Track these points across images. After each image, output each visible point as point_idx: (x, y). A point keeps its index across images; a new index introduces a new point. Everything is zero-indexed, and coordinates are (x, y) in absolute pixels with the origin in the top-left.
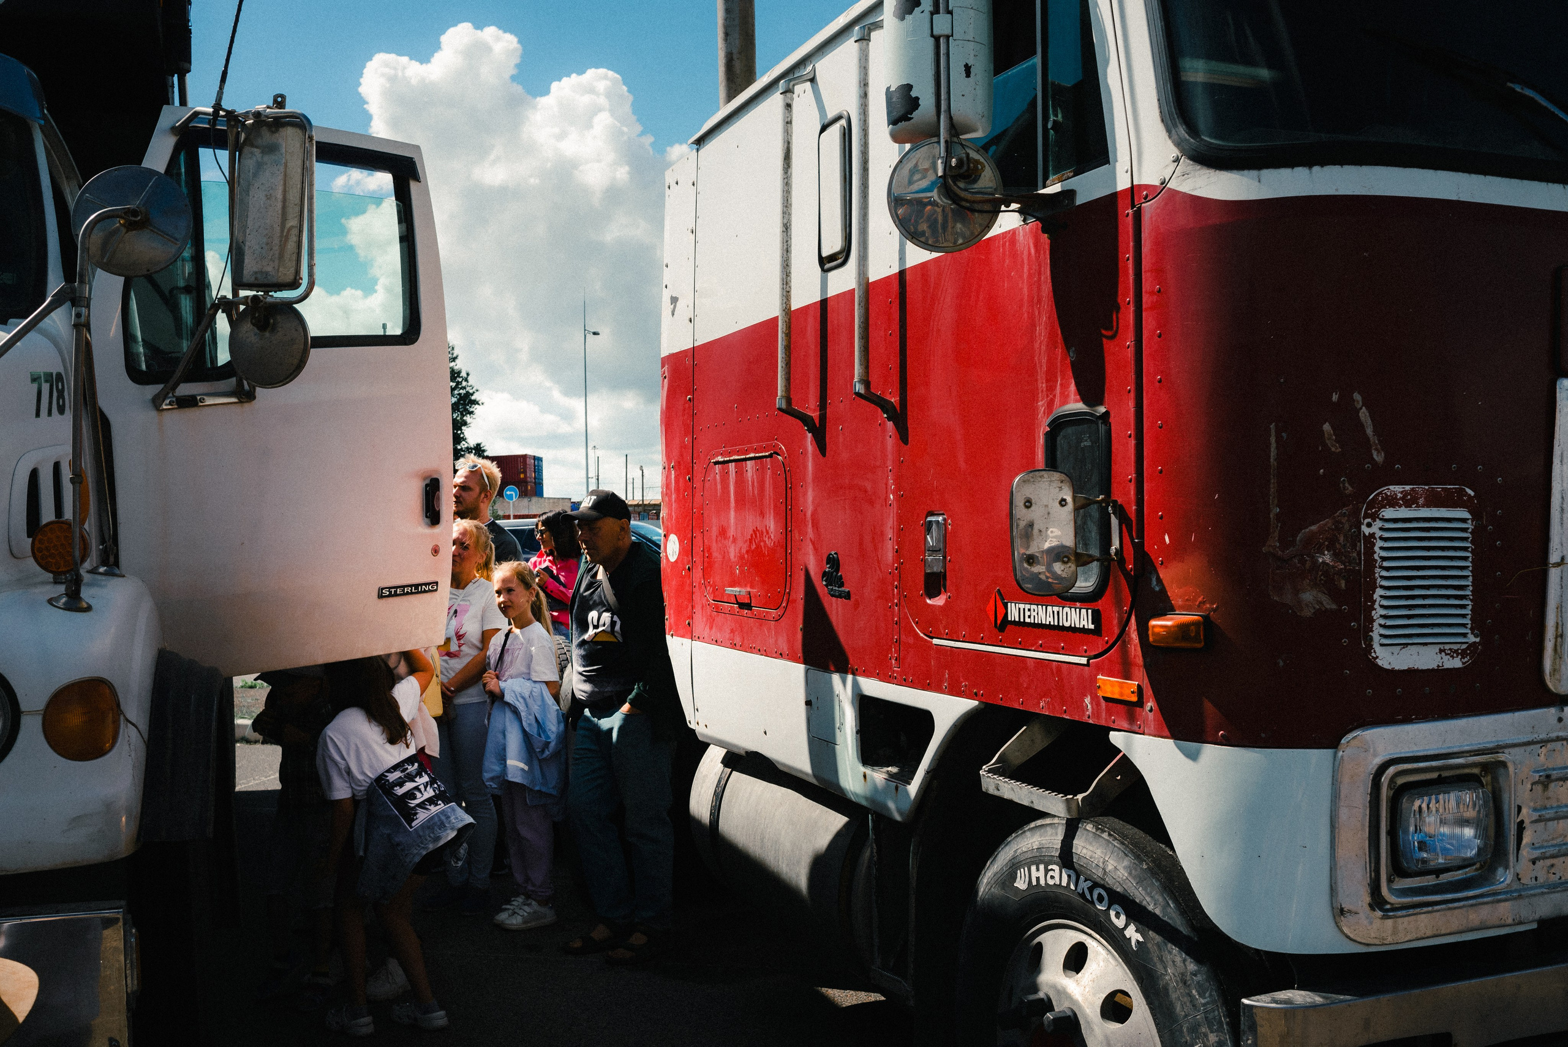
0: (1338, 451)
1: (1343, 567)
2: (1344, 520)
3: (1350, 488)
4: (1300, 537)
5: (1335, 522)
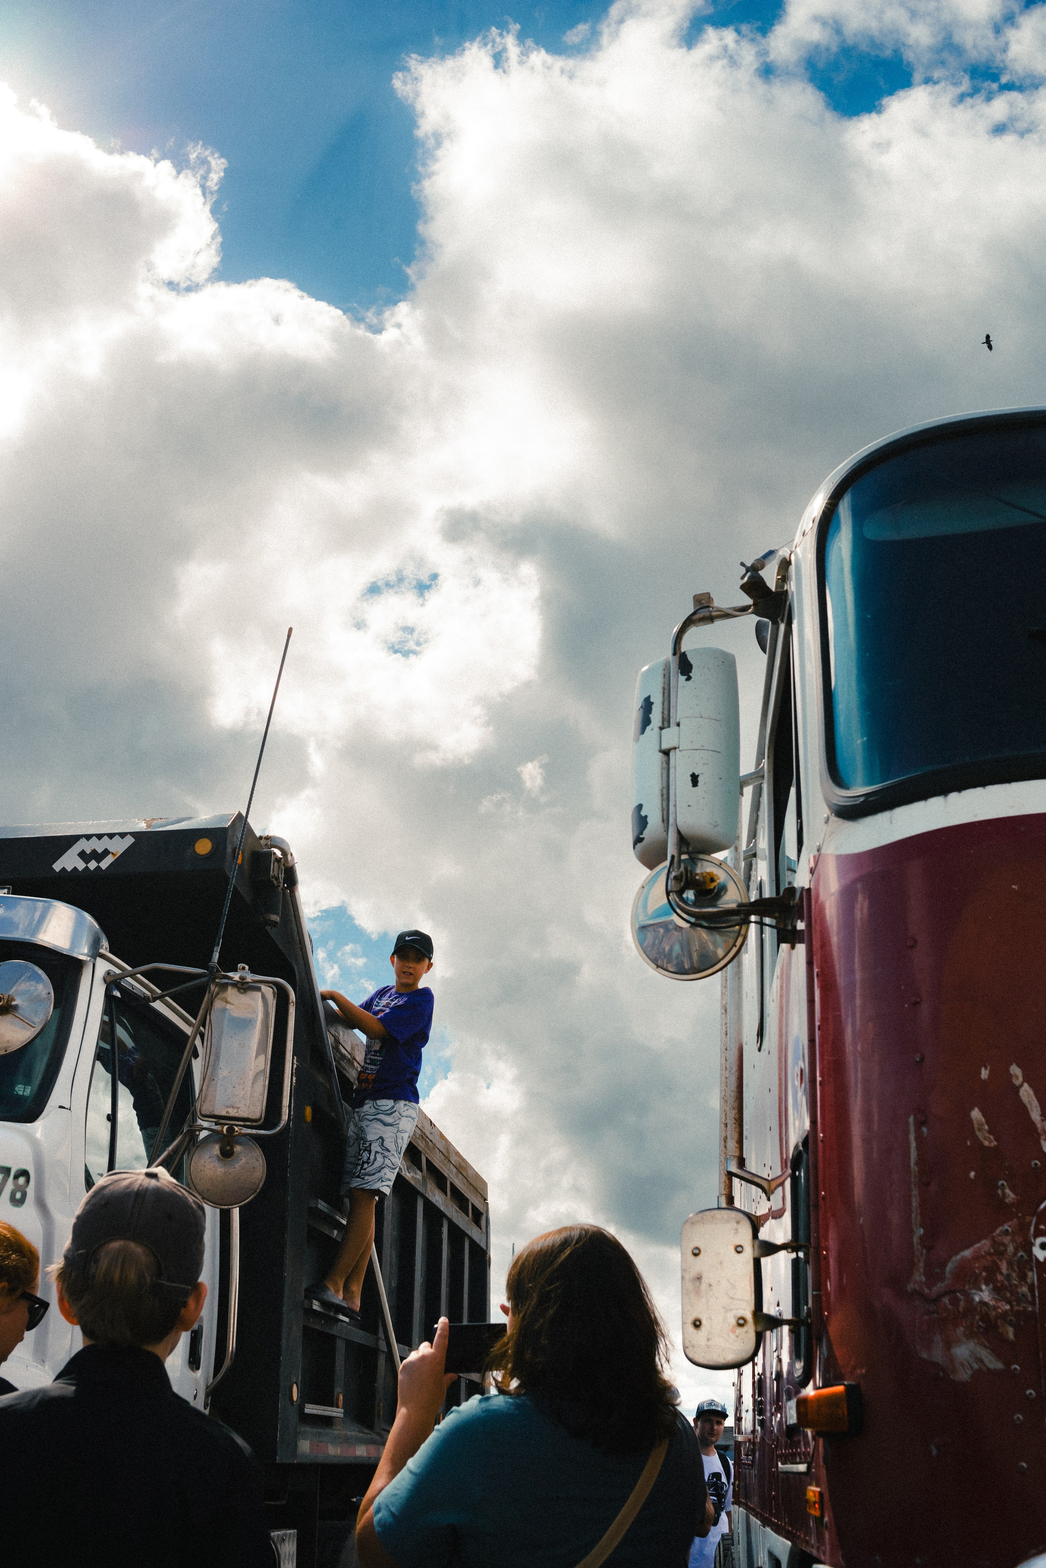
0: (992, 1145)
1: (1008, 1307)
2: (1007, 1240)
3: (1012, 1195)
4: (949, 1267)
5: (995, 1243)
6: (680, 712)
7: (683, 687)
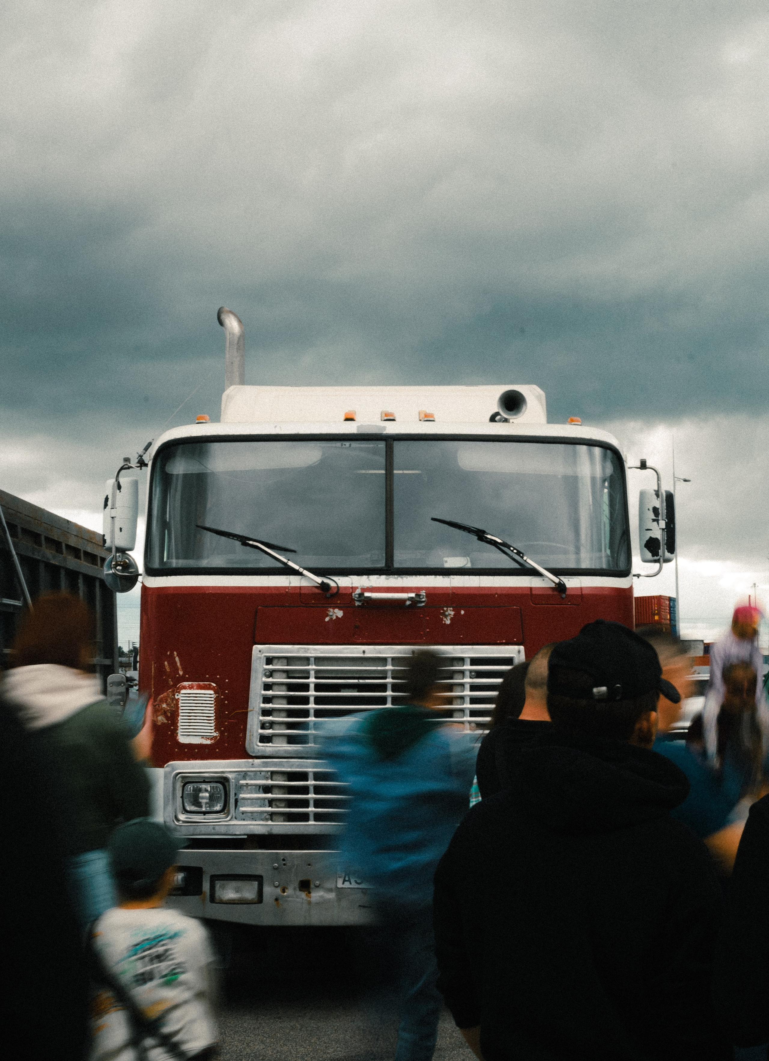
0: (169, 671)
1: (170, 709)
2: (170, 693)
3: (172, 683)
4: (158, 699)
5: (168, 694)
6: (118, 504)
7: (118, 495)
